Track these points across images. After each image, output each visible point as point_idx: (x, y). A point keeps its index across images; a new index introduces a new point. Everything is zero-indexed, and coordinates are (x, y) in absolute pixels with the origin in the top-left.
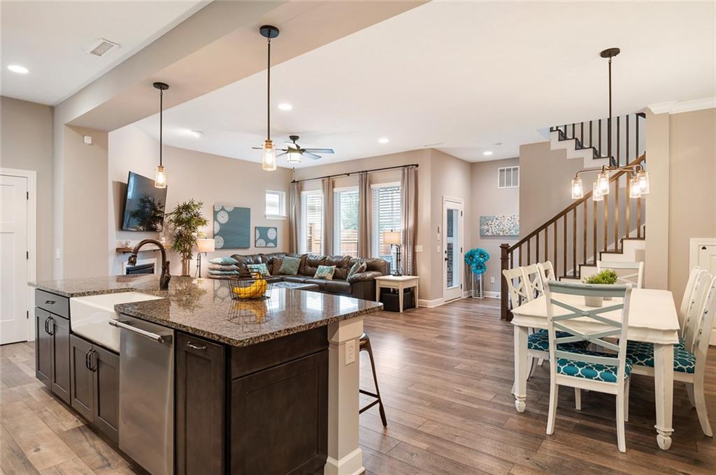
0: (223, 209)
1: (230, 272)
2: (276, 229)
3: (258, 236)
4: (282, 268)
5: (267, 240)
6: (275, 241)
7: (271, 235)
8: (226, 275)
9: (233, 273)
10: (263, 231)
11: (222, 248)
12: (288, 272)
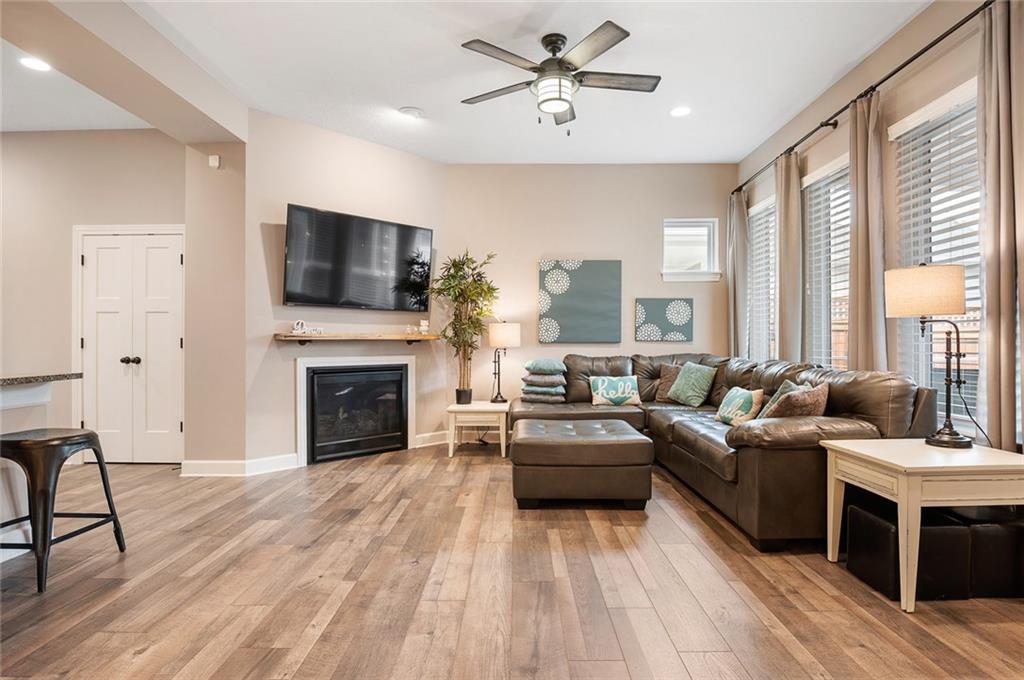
0: (558, 266)
1: (545, 389)
2: (689, 302)
3: (642, 317)
4: (673, 388)
5: (666, 328)
6: (687, 330)
7: (676, 315)
8: (537, 393)
9: (553, 390)
10: (655, 310)
11: (555, 342)
12: (682, 398)
